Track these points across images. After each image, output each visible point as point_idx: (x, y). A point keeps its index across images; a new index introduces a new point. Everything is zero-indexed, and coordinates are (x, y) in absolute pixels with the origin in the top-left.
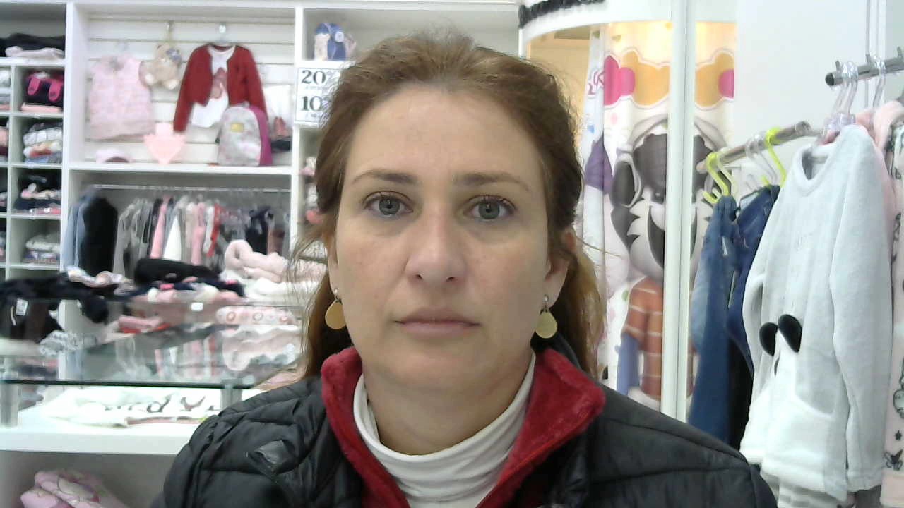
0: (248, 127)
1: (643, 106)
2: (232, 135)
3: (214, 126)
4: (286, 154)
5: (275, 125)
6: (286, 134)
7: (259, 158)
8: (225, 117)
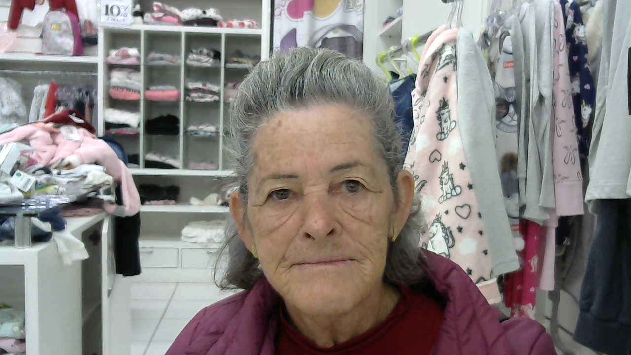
0: (64, 27)
1: (318, 19)
2: (53, 33)
3: (39, 26)
4: (93, 48)
5: (85, 26)
6: (93, 32)
7: (72, 50)
8: (47, 19)
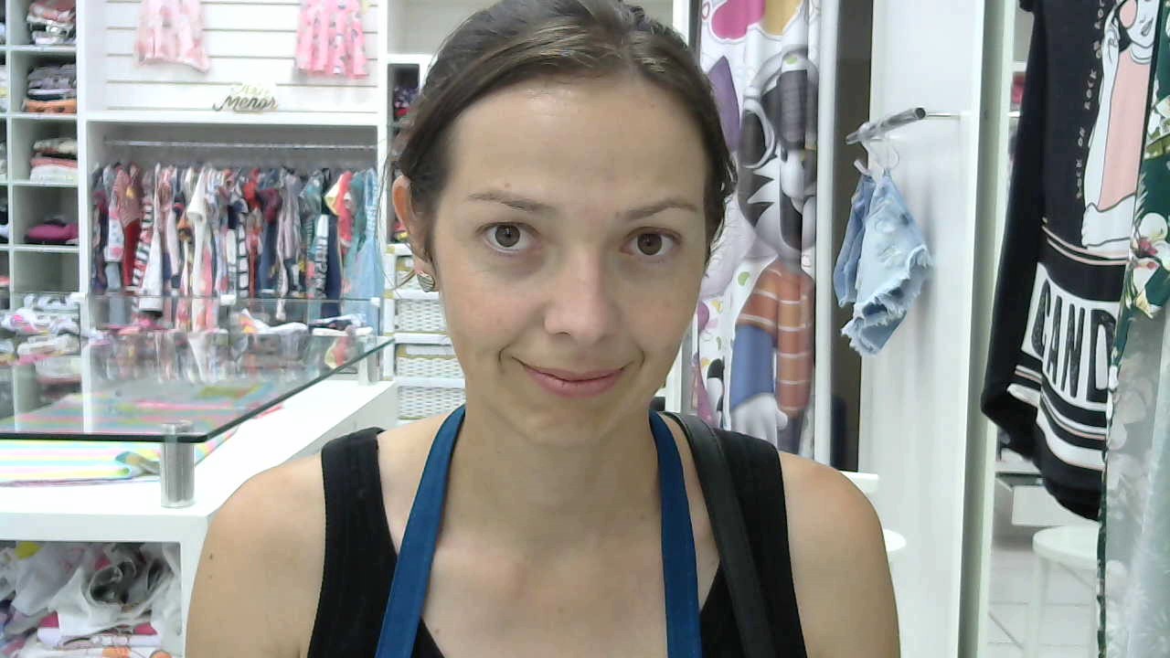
1: (774, 37)
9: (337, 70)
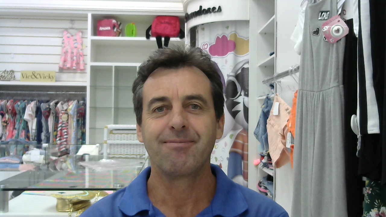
9: (74, 68)
